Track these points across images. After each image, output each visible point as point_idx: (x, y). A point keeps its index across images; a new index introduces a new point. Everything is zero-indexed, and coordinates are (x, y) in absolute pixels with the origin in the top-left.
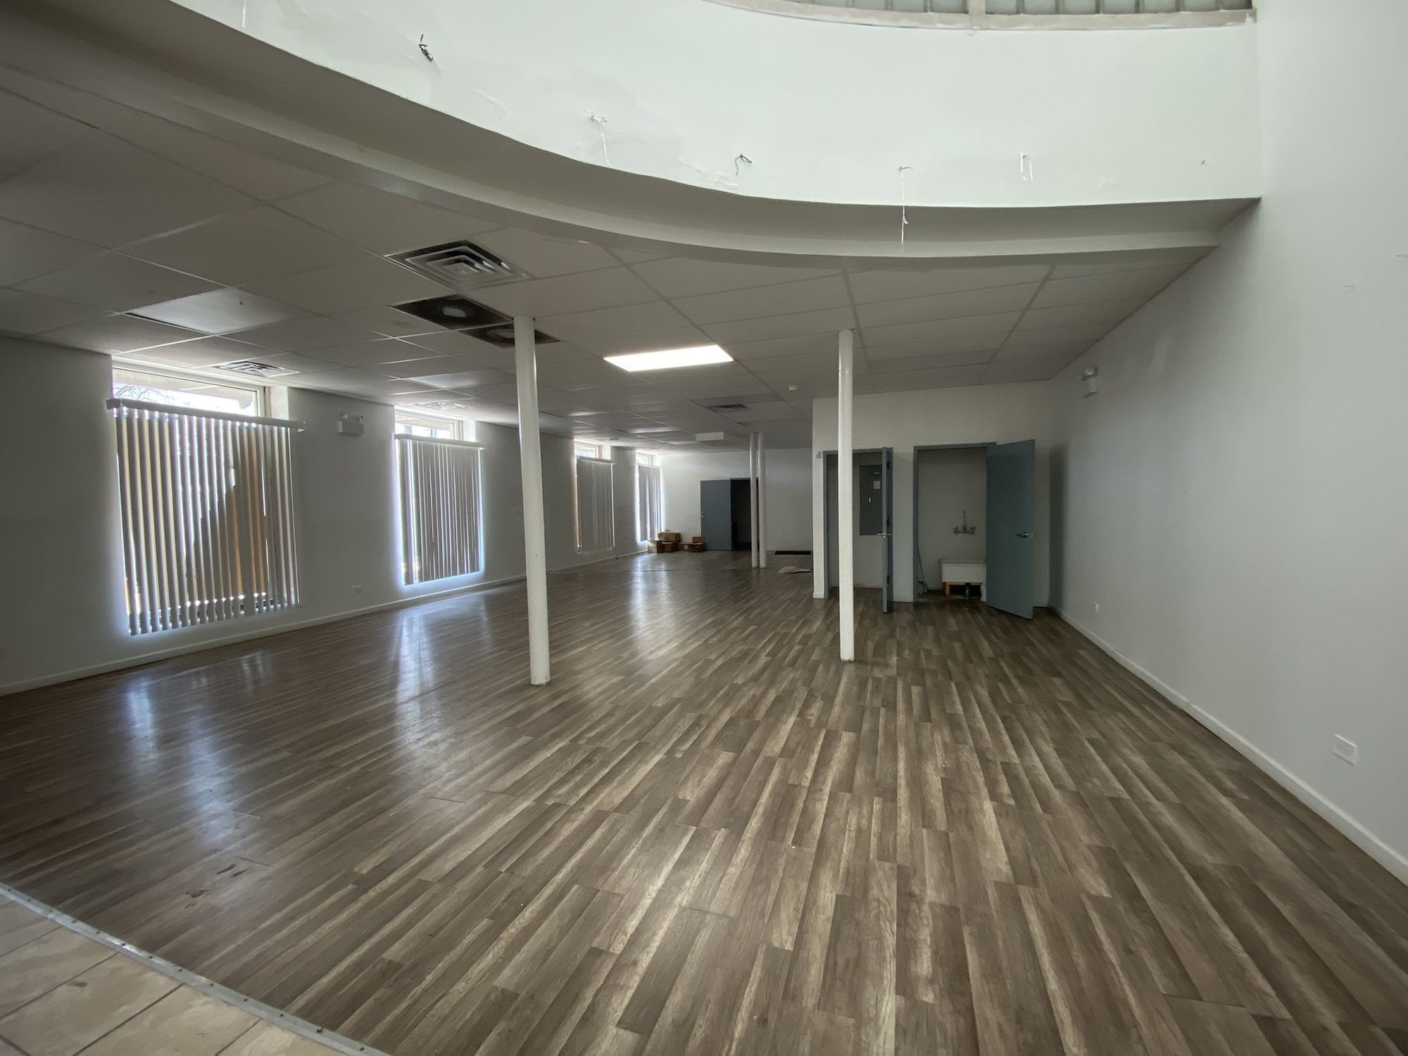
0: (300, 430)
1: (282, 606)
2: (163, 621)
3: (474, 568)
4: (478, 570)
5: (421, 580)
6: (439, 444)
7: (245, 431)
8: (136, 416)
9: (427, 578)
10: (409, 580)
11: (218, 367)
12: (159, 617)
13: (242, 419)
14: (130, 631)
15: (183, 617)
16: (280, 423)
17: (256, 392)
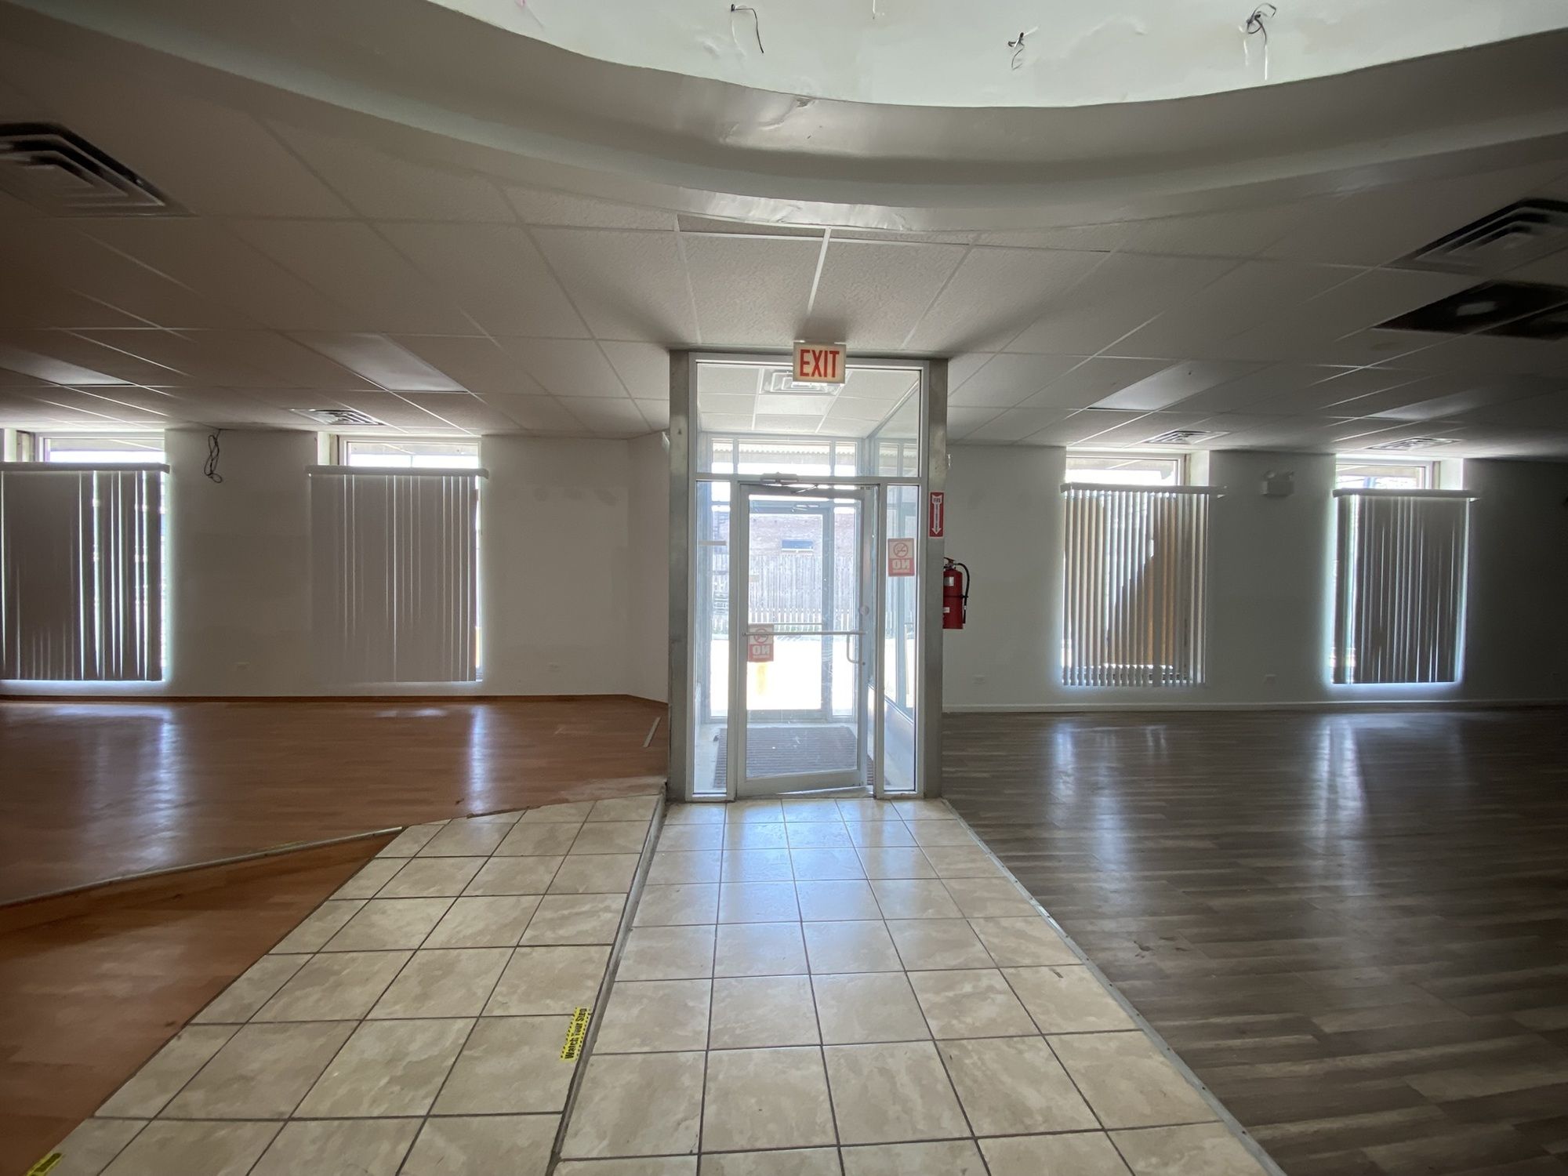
0: (1219, 496)
1: (1188, 682)
2: (1087, 677)
3: (1445, 674)
4: (1452, 680)
5: (1357, 680)
6: (1399, 498)
7: (1166, 501)
8: (1080, 497)
9: (1367, 679)
10: (1339, 676)
11: (1147, 442)
12: (1084, 673)
13: (1164, 490)
14: (1063, 681)
15: (1102, 676)
16: (1199, 490)
17: (1177, 460)
